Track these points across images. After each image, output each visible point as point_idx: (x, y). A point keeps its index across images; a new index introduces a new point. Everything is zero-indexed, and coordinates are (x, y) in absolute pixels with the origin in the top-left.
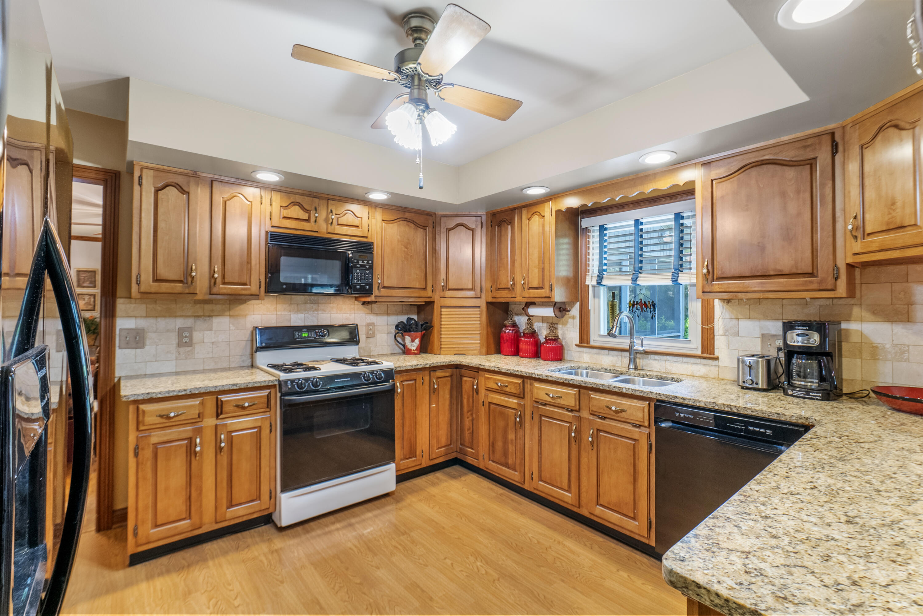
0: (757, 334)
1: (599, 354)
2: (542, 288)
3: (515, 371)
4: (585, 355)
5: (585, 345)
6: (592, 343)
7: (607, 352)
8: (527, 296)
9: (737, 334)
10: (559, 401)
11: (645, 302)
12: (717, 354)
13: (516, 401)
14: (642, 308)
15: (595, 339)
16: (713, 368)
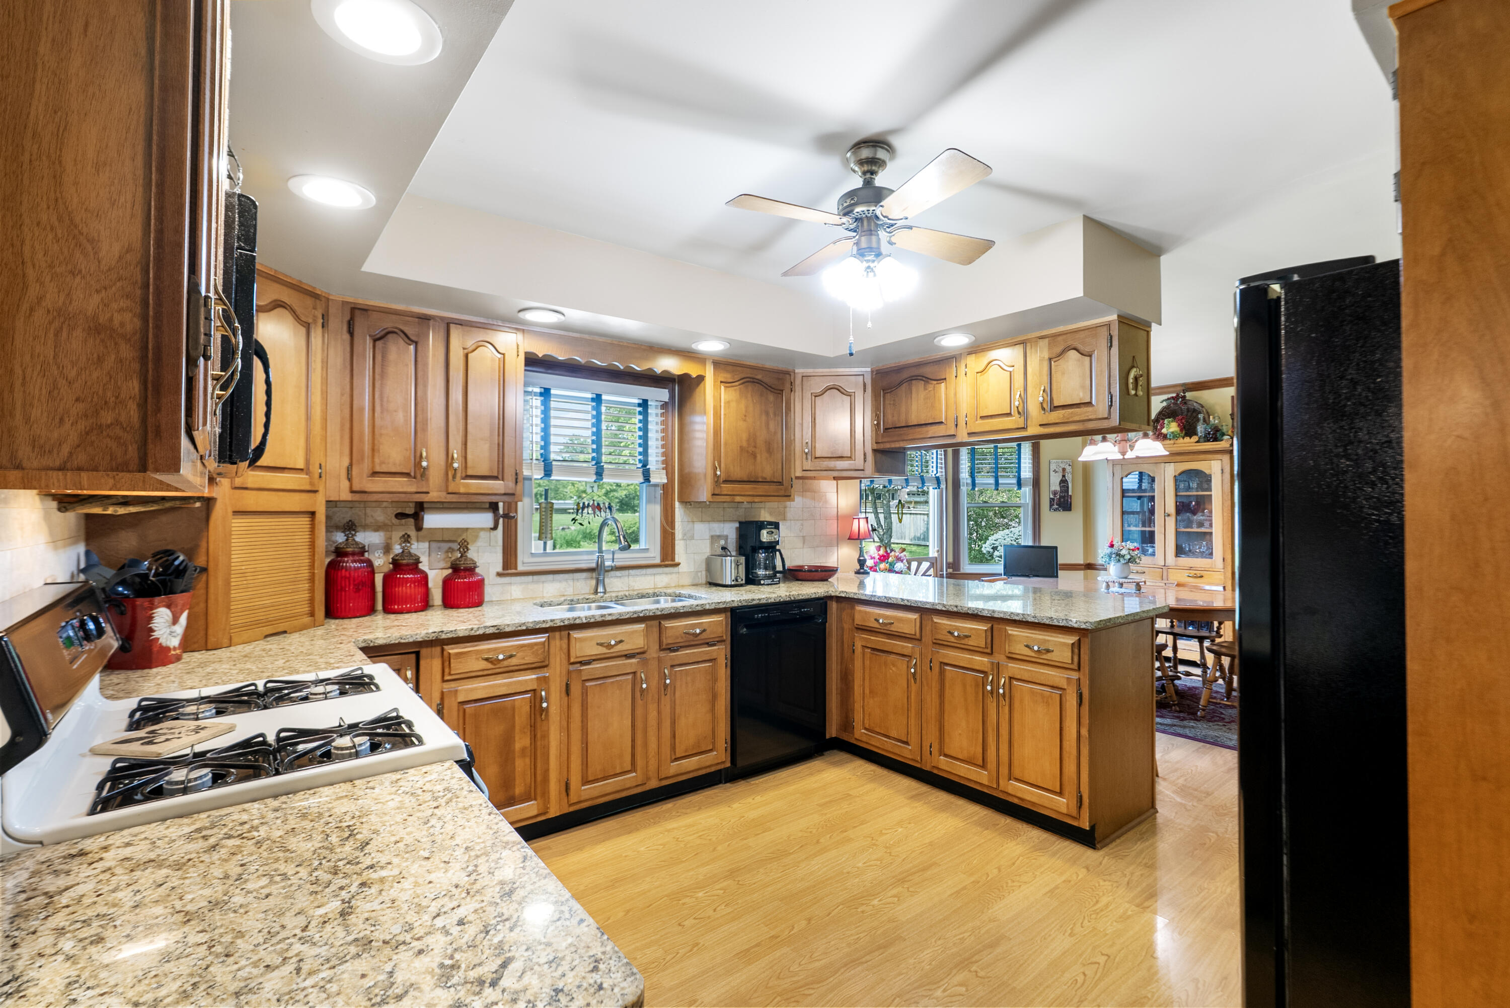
0: (707, 536)
1: (537, 582)
2: (495, 478)
3: (539, 622)
4: (514, 588)
5: (513, 571)
6: (521, 568)
7: (550, 577)
8: (462, 490)
9: (692, 538)
10: (620, 647)
11: (598, 504)
12: (677, 560)
13: (534, 676)
14: (594, 513)
15: (526, 560)
16: (674, 575)
